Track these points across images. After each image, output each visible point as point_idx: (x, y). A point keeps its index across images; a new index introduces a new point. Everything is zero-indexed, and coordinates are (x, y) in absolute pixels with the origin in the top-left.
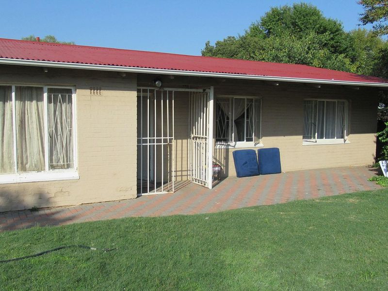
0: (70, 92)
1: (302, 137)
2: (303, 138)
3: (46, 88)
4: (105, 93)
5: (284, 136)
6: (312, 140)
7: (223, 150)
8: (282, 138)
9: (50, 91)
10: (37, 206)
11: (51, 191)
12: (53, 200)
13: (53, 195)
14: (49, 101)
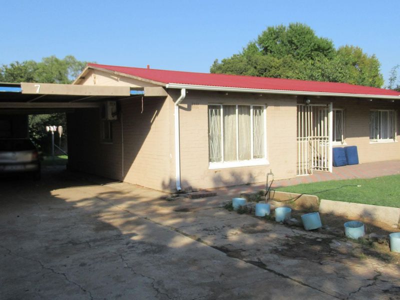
1: (368, 138)
2: (370, 139)
3: (251, 107)
6: (375, 140)
10: (249, 182)
13: (256, 175)
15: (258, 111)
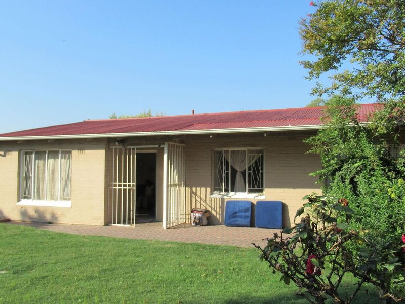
0: (70, 152)
3: (60, 151)
4: (87, 152)
5: (294, 189)
7: (218, 199)
8: (291, 190)
9: (62, 152)
10: (51, 222)
11: (58, 213)
12: (58, 219)
13: (58, 216)
14: (62, 158)
15: (67, 155)
